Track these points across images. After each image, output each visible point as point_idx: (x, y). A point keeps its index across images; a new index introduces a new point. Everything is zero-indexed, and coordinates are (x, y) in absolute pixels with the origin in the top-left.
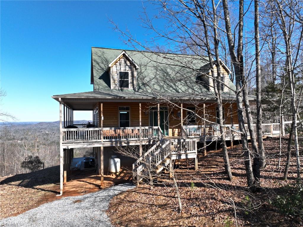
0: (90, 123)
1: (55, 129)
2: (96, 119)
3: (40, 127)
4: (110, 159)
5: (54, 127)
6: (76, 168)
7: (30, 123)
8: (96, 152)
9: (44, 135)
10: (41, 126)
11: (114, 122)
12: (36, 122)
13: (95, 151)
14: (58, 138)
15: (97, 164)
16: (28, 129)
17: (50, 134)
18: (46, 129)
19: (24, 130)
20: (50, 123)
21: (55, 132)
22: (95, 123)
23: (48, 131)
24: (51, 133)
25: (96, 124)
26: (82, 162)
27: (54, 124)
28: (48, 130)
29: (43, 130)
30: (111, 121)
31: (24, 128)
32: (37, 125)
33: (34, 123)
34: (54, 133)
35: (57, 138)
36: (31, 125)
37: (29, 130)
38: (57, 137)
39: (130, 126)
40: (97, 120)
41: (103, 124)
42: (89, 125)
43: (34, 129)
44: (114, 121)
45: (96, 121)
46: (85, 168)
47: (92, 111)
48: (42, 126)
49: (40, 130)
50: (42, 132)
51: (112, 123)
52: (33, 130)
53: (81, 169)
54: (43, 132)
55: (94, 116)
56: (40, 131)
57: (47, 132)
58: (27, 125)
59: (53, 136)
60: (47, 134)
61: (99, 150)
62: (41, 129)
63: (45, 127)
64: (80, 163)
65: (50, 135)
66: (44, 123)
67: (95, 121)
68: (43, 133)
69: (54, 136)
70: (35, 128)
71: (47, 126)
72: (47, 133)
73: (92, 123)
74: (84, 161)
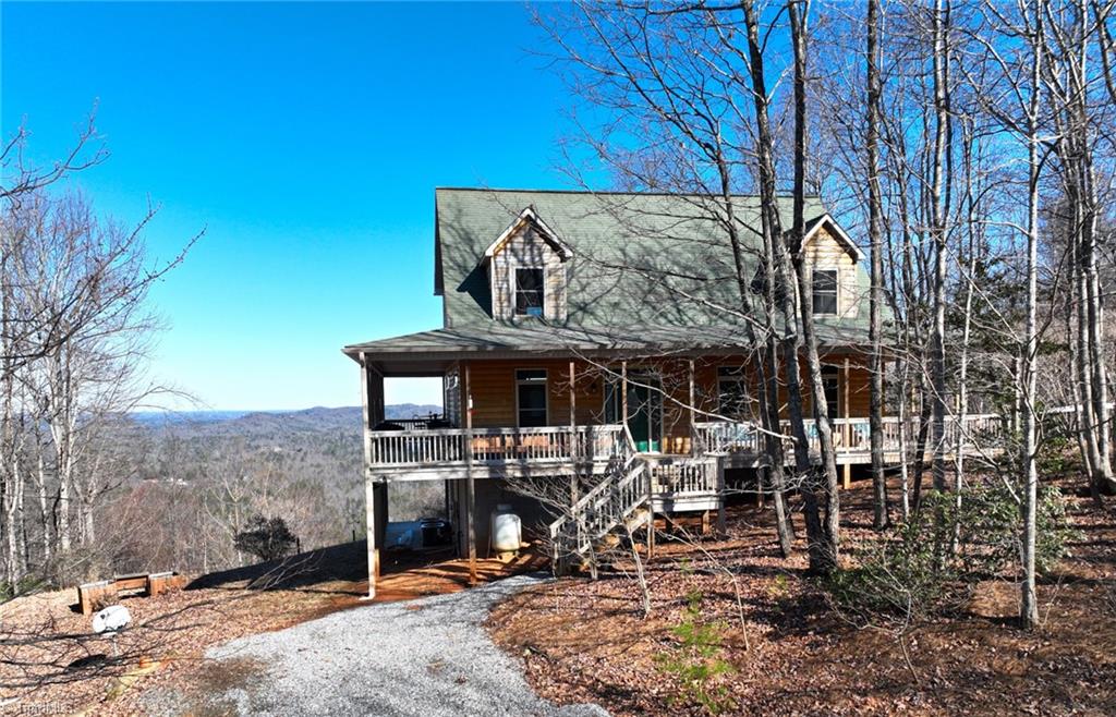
0: (436, 416)
1: (305, 438)
2: (452, 403)
3: (252, 429)
4: (493, 515)
5: (300, 429)
6: (401, 546)
7: (215, 416)
8: (456, 499)
9: (267, 460)
10: (256, 425)
11: (503, 413)
12: (238, 413)
13: (452, 497)
14: (318, 470)
15: (459, 532)
16: (209, 439)
17: (289, 455)
18: (272, 439)
19: (196, 440)
20: (283, 416)
21: (304, 449)
22: (449, 416)
23: (280, 446)
24: (292, 453)
25: (452, 419)
26: (414, 533)
27: (300, 418)
28: (281, 442)
29: (261, 442)
30: (496, 410)
31: (196, 435)
32: (240, 422)
33: (230, 416)
34: (302, 454)
35: (313, 469)
36: (218, 421)
37: (213, 442)
38: (312, 465)
39: (548, 422)
40: (456, 407)
41: (473, 420)
42: (434, 423)
43: (231, 439)
44: (500, 409)
45: (452, 409)
46: (424, 545)
47: (441, 379)
48: (258, 428)
49: (254, 440)
50: (257, 447)
51: (499, 416)
52: (227, 442)
53: (415, 549)
54: (262, 450)
55: (447, 394)
56: (253, 444)
57: (277, 449)
58: (204, 423)
59: (298, 463)
60: (279, 458)
61: (462, 488)
62: (257, 436)
63: (269, 429)
64: (409, 533)
65: (289, 462)
66: (266, 417)
67: (449, 411)
68: (263, 454)
69: (304, 464)
70: (235, 434)
71: (276, 425)
72: (276, 454)
73: (441, 417)
74: (423, 526)
